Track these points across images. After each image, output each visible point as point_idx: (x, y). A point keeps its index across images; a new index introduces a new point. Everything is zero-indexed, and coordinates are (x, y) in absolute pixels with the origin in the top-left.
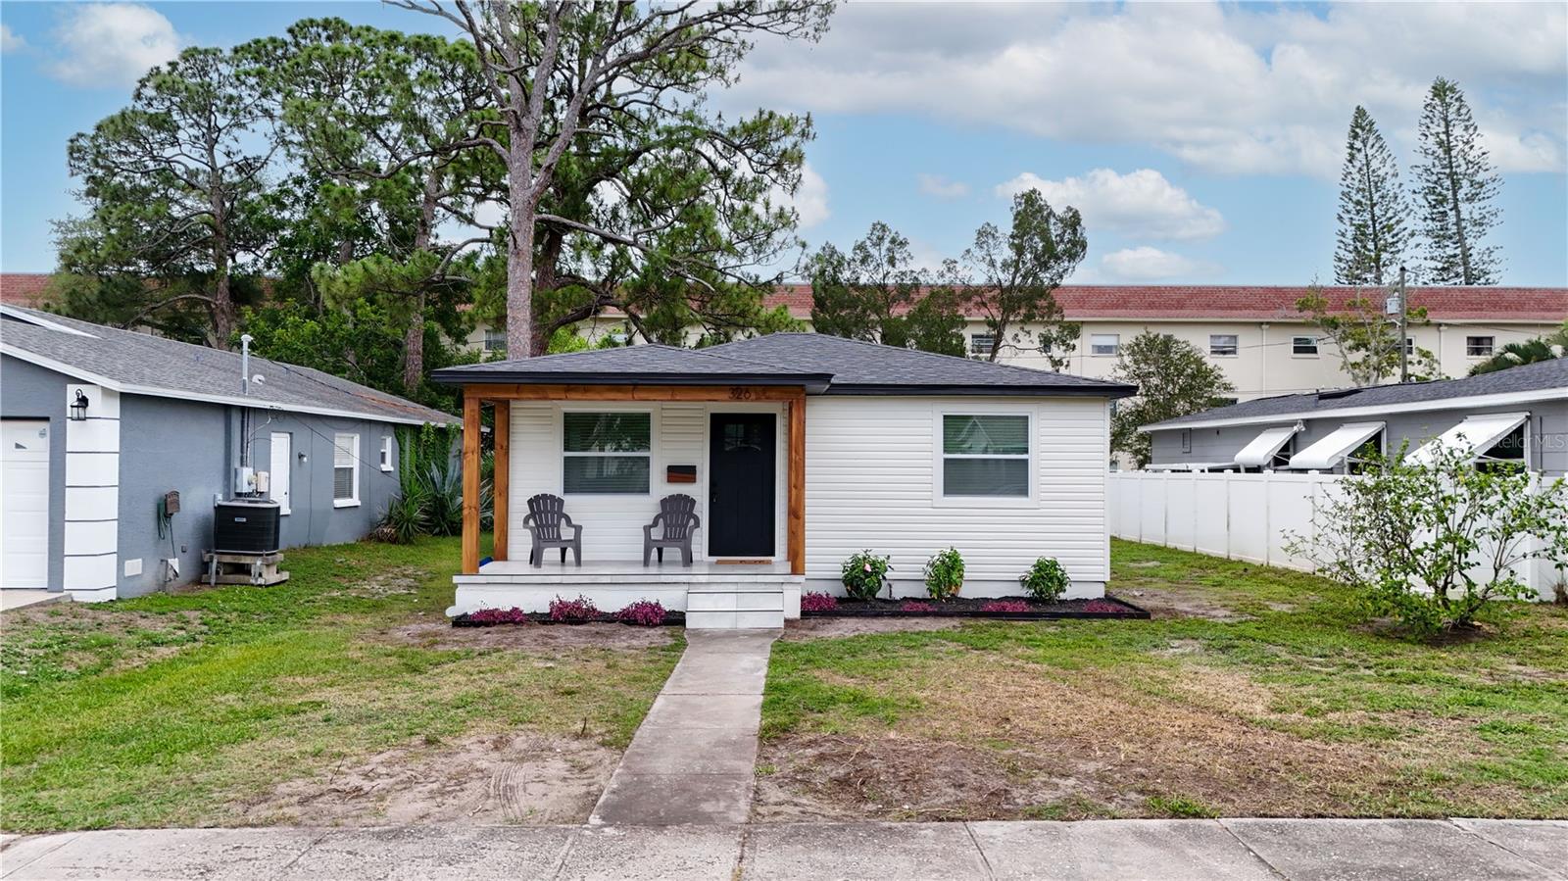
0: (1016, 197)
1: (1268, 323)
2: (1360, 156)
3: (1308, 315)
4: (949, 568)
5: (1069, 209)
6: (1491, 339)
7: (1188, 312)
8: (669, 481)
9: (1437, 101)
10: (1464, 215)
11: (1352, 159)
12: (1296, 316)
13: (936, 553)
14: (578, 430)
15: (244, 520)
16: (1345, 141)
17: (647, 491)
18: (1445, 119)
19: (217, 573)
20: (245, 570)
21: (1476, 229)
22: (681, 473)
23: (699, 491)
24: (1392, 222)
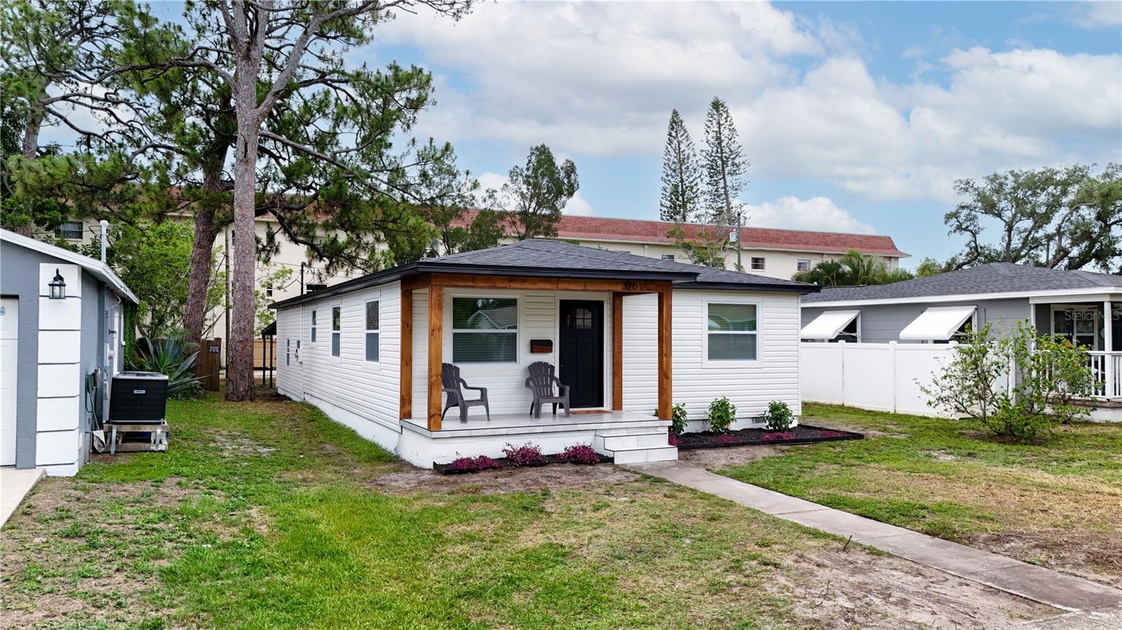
0: (532, 149)
1: (648, 244)
2: (675, 142)
3: (673, 241)
4: (722, 411)
5: (568, 161)
6: (763, 259)
7: (602, 235)
8: (532, 351)
9: (714, 111)
10: (729, 184)
11: (670, 143)
12: (667, 242)
13: (712, 399)
14: (464, 311)
15: (144, 392)
16: (667, 131)
17: (515, 360)
18: (719, 123)
19: (117, 442)
20: (146, 437)
21: (734, 192)
22: (540, 346)
23: (553, 358)
24: (693, 184)
